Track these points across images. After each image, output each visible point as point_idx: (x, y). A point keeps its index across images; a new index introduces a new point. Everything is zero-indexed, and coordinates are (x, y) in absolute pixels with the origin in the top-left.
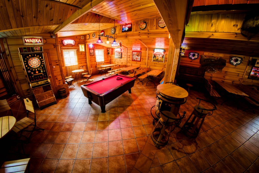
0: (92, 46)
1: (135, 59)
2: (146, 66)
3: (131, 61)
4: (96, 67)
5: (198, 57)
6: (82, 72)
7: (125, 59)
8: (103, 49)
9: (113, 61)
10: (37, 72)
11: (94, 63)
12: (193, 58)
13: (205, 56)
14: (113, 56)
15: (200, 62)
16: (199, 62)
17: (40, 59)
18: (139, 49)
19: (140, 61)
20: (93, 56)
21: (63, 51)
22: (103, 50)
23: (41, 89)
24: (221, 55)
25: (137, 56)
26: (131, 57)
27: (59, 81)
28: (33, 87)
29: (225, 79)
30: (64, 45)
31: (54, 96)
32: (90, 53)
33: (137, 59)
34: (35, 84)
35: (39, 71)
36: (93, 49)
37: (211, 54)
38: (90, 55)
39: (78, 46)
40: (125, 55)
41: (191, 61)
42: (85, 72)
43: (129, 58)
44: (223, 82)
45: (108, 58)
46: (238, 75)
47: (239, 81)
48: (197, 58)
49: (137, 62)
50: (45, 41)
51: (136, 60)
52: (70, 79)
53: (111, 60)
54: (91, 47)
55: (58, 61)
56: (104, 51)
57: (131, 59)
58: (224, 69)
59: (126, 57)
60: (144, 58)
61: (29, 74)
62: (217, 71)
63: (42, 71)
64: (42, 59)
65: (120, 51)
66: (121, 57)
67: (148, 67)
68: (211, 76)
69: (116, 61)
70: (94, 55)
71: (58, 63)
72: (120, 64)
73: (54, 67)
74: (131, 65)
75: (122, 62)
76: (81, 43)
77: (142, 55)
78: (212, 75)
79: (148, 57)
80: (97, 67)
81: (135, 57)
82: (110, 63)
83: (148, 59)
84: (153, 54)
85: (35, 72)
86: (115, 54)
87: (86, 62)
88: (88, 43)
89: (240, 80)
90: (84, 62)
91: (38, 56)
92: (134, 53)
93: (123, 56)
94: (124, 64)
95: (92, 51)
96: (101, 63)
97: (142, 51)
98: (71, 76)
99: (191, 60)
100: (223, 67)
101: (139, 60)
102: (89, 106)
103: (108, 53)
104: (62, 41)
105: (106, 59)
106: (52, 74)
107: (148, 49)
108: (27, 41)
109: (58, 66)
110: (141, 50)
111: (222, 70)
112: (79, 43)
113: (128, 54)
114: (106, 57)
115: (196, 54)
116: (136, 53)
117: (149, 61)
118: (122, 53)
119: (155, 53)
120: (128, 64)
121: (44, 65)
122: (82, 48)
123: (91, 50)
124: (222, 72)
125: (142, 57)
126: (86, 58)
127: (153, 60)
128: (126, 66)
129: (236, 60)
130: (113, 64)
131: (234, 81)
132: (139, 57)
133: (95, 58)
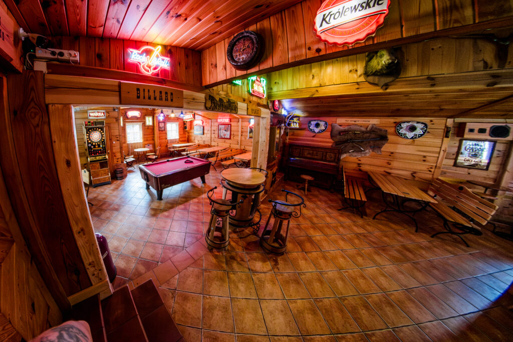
0: (163, 118)
1: (222, 135)
2: (238, 147)
3: (217, 139)
4: (167, 146)
5: (326, 128)
6: (146, 152)
7: (209, 135)
8: (177, 121)
9: (193, 138)
10: (97, 146)
11: (164, 141)
12: (317, 130)
13: (340, 126)
14: (192, 131)
15: (332, 136)
16: (330, 137)
17: (101, 133)
18: (227, 121)
19: (230, 139)
20: (164, 132)
21: (127, 124)
22: (178, 123)
23: (98, 165)
24: (374, 121)
25: (225, 130)
26: (217, 132)
27: (118, 159)
28: (91, 162)
29: (391, 169)
30: (127, 118)
31: (110, 175)
32: (159, 127)
33: (225, 135)
34: (93, 159)
35: (99, 146)
36: (164, 122)
37: (352, 121)
38: (159, 130)
39: (144, 118)
40: (208, 130)
41: (314, 137)
42: (151, 151)
43: (214, 133)
44: (389, 173)
45: (184, 133)
46: (424, 159)
47: (430, 171)
48: (324, 130)
49: (226, 140)
50: (108, 115)
51: (223, 137)
52: (131, 159)
53: (189, 136)
54: (161, 120)
55: (118, 136)
56: (179, 125)
57: (217, 136)
58: (387, 148)
59: (209, 132)
60: (235, 133)
61: (89, 148)
62: (369, 152)
63: (101, 146)
64: (103, 134)
65: (201, 124)
66: (203, 134)
67: (243, 147)
68: (359, 162)
69: (196, 138)
70: (164, 130)
71: (118, 139)
72: (202, 143)
73: (114, 142)
74: (217, 145)
75: (204, 139)
76: (149, 115)
77: (232, 130)
78: (360, 160)
79: (242, 132)
80: (169, 146)
81: (223, 133)
82: (188, 140)
83: (242, 135)
84: (249, 127)
85: (95, 147)
86: (195, 129)
87: (153, 140)
88: (156, 115)
89: (432, 170)
90: (151, 139)
91: (100, 130)
92: (220, 126)
93: (205, 132)
94: (206, 143)
95: (162, 125)
96: (174, 141)
97: (232, 123)
98: (133, 156)
99: (314, 134)
100: (384, 144)
101: (228, 137)
102: (146, 191)
103: (185, 128)
104: (126, 113)
105: (181, 136)
106: (111, 150)
107: (240, 120)
108: (91, 114)
109: (119, 142)
110: (230, 122)
111: (382, 149)
112: (146, 115)
113: (213, 128)
114: (182, 133)
115: (322, 124)
116: (223, 126)
117: (243, 138)
118: (204, 127)
119: (251, 125)
120: (213, 144)
121: (104, 140)
122: (149, 121)
123: (160, 124)
124: (383, 153)
125: (232, 133)
126: (154, 134)
127: (248, 137)
128: (209, 146)
129: (413, 129)
130: (191, 142)
131: (415, 173)
132: (228, 133)
133: (166, 134)
